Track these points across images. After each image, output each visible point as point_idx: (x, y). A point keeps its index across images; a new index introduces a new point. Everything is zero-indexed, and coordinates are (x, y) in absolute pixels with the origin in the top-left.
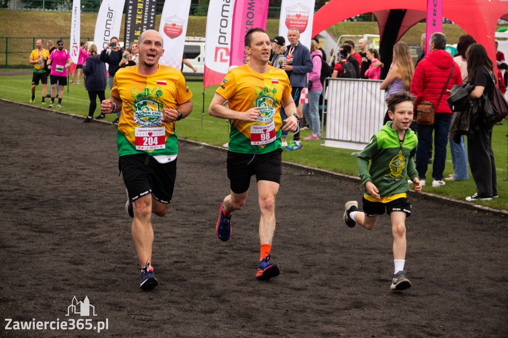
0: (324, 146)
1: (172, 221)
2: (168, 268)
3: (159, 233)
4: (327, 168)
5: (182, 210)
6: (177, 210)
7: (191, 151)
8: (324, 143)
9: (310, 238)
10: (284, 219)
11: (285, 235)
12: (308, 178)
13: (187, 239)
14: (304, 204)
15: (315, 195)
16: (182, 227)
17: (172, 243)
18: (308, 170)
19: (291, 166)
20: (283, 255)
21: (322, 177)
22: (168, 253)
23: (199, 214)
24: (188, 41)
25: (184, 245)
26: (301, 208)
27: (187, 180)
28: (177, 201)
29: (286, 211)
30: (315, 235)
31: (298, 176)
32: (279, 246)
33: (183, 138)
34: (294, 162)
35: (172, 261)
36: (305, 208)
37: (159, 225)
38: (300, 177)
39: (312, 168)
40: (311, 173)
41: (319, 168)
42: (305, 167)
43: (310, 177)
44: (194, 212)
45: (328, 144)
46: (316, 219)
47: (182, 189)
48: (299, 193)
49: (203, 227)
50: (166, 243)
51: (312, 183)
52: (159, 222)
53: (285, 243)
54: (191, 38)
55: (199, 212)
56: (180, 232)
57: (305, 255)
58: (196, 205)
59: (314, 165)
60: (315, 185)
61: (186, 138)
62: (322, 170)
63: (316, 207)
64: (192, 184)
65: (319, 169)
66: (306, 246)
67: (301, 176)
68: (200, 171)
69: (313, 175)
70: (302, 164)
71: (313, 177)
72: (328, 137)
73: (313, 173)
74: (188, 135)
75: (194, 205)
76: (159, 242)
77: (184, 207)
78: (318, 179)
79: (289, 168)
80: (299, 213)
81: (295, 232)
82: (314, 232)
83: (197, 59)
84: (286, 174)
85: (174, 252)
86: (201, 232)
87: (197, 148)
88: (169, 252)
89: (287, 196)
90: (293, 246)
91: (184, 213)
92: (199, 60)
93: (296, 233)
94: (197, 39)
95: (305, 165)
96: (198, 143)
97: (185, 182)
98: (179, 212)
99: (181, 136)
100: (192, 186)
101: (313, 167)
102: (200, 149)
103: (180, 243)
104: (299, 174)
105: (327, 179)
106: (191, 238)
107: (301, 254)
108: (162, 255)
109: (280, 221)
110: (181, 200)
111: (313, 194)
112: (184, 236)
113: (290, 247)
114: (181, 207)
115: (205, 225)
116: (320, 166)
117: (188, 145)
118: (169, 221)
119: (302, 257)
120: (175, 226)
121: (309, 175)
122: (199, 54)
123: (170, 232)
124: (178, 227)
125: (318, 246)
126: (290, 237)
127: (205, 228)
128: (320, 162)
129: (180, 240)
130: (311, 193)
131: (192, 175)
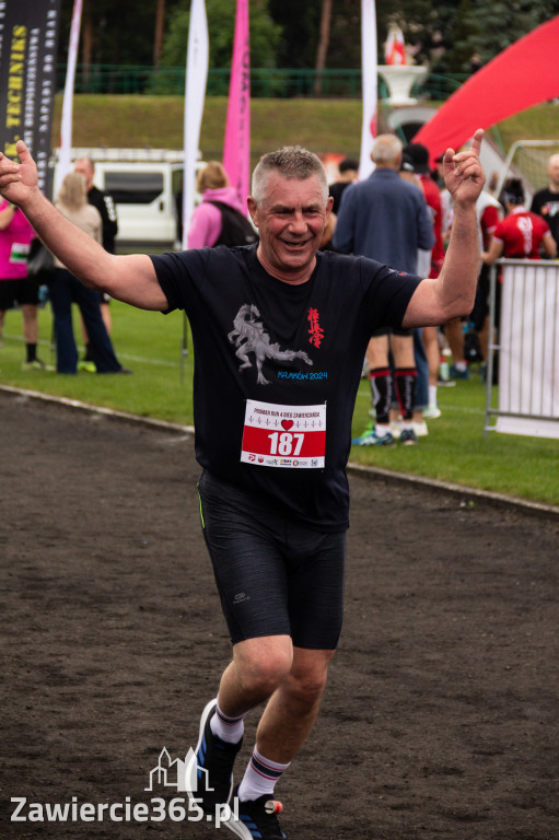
0: (494, 432)
1: (131, 641)
2: (134, 767)
3: (101, 671)
4: (506, 489)
5: (153, 609)
6: (142, 609)
7: (161, 450)
8: (493, 423)
9: (482, 678)
10: (412, 628)
11: (418, 672)
12: (461, 517)
13: (172, 687)
14: (457, 588)
15: (481, 561)
16: (158, 656)
17: (136, 698)
18: (458, 495)
19: (416, 485)
20: (418, 728)
21: (496, 515)
22: (129, 727)
23: (196, 619)
24: (134, 161)
25: (168, 703)
26: (450, 598)
27: (157, 528)
28: (140, 586)
29: (414, 608)
30: (493, 671)
31: (434, 511)
32: (406, 703)
33: (136, 414)
34: (423, 475)
35: (143, 748)
36: (462, 597)
37: (101, 650)
38: (441, 515)
39: (470, 491)
40: (467, 502)
41: (487, 489)
42: (452, 487)
43: (465, 514)
44: (184, 613)
45: (505, 426)
46: (490, 628)
47: (149, 551)
48: (441, 559)
49: (211, 654)
50: (122, 699)
51: (473, 530)
52: (98, 644)
53: (421, 694)
54: (141, 154)
55: (197, 615)
56: (156, 669)
57: (475, 725)
58: (187, 596)
59: (475, 482)
60: (481, 535)
61: (145, 415)
62: (494, 495)
63: (489, 595)
64: (171, 539)
65: (486, 493)
66: (475, 699)
67: (443, 510)
68: (189, 502)
69: (473, 510)
70: (443, 480)
71: (473, 514)
72: (504, 408)
73: (471, 503)
74: (148, 407)
75: (181, 596)
76: (104, 696)
77: (158, 600)
78: (483, 519)
79: (410, 490)
80: (446, 611)
81: (443, 663)
82: (490, 661)
83: (155, 205)
84: (405, 507)
85: (143, 725)
86: (206, 667)
87: (173, 440)
88: (131, 723)
89: (412, 567)
90: (441, 702)
91: (160, 618)
92: (162, 207)
93: (446, 667)
94: (156, 154)
95: (452, 482)
96: (176, 426)
97: (154, 533)
98: (146, 614)
99: (132, 409)
100: (171, 544)
101: (470, 486)
102: (182, 444)
103: (156, 697)
104: (436, 506)
105: (507, 518)
106: (182, 686)
107: (465, 722)
108: (115, 732)
109: (402, 633)
110: (147, 582)
111: (475, 561)
112: (164, 680)
113: (434, 706)
114: (151, 600)
115: (212, 649)
116: (489, 484)
117: (149, 431)
118: (124, 641)
119: (466, 730)
120: (139, 654)
121: (464, 509)
122: (158, 192)
123: (131, 669)
124: (148, 654)
125: (503, 701)
126: (432, 676)
127: (216, 658)
128: (489, 476)
129: (156, 692)
130: (472, 557)
131: (168, 513)
